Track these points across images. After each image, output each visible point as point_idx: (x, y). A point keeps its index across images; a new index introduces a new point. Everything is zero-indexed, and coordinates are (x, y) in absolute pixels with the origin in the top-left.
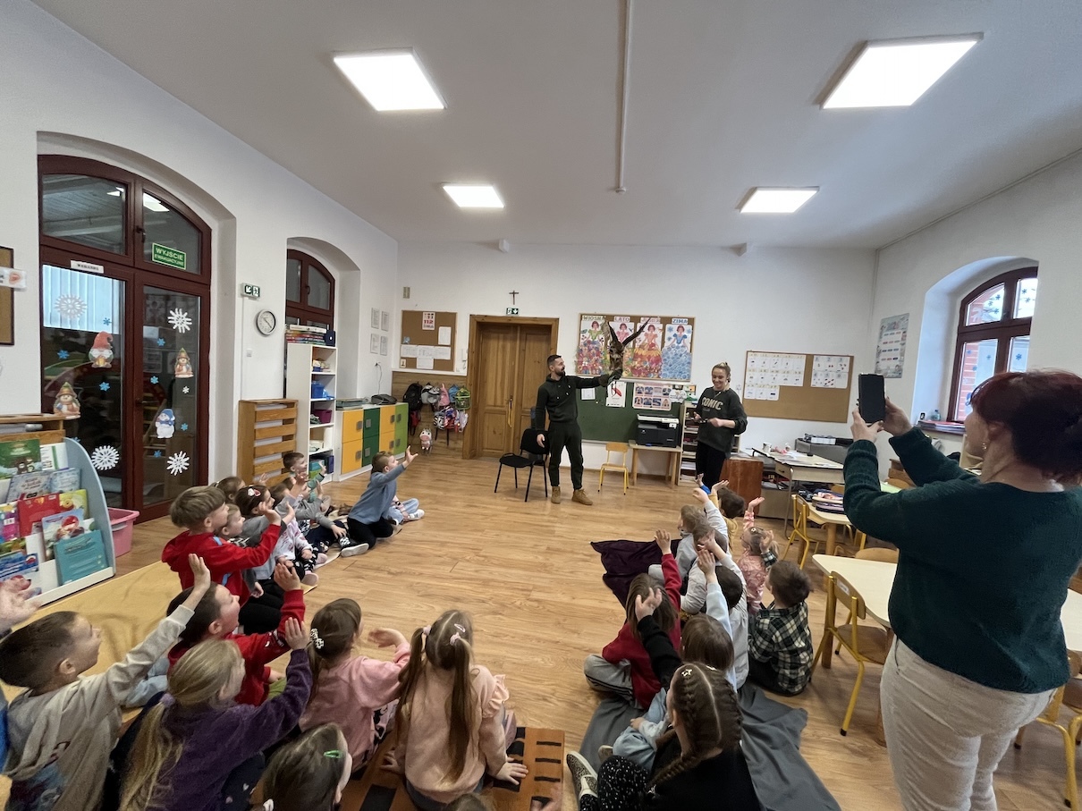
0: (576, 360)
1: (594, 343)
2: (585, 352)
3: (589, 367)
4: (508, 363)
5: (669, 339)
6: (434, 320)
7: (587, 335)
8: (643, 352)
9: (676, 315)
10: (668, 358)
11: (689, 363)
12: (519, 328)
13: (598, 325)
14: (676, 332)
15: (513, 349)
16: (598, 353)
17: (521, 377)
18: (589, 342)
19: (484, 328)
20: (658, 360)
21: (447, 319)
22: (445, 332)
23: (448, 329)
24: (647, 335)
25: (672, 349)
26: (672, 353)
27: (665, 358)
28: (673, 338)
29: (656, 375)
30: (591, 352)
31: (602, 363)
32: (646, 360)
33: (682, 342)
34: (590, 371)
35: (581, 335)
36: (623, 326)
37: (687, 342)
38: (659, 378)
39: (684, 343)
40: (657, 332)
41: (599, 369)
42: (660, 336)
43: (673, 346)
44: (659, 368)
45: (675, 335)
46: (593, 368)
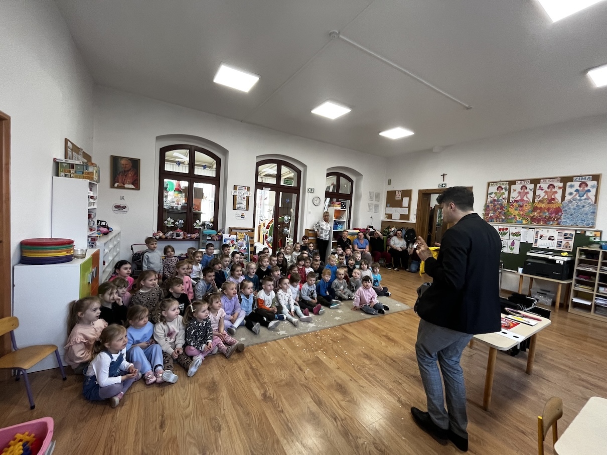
0: (484, 212)
1: (498, 201)
2: (491, 208)
3: (494, 217)
5: (571, 194)
7: (493, 196)
8: (543, 206)
9: (577, 174)
10: (569, 209)
11: (594, 213)
13: (502, 189)
14: (579, 188)
16: (502, 207)
18: (495, 200)
20: (558, 210)
21: (407, 193)
22: (405, 201)
23: (408, 198)
24: (546, 192)
25: (574, 202)
26: (573, 205)
27: (566, 209)
28: (575, 193)
29: (556, 223)
30: (497, 206)
31: (504, 215)
32: (546, 211)
33: (585, 195)
34: (495, 220)
35: (489, 196)
36: (525, 187)
37: (592, 195)
38: (559, 224)
39: (587, 196)
40: (556, 189)
41: (502, 219)
42: (560, 192)
43: (574, 199)
44: (559, 217)
45: (577, 191)
46: (497, 218)
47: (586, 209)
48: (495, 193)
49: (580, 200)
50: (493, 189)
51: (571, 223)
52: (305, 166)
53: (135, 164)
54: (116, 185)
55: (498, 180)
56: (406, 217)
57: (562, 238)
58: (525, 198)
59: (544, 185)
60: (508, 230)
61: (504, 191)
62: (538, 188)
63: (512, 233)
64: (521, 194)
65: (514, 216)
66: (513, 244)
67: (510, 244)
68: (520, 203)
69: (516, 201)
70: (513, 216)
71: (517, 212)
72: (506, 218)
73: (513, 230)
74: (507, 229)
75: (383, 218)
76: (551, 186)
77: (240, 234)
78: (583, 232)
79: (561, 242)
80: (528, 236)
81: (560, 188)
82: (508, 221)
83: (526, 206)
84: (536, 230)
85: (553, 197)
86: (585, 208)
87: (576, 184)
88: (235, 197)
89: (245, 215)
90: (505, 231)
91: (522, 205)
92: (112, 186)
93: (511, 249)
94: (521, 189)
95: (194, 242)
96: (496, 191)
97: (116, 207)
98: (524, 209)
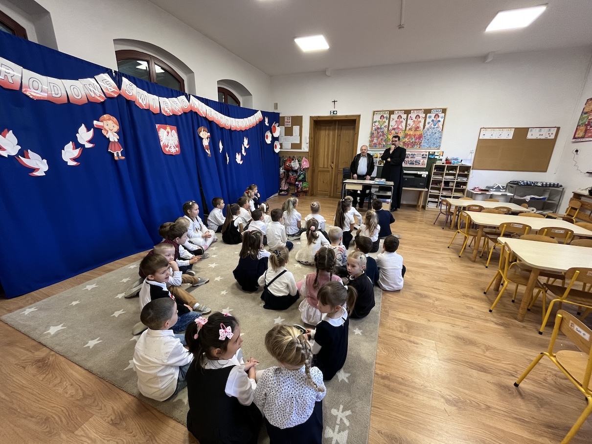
0: (370, 139)
1: (381, 128)
2: (375, 135)
3: (377, 144)
4: (331, 144)
5: (429, 123)
6: (290, 121)
7: (377, 124)
8: (411, 133)
9: (435, 108)
10: (427, 135)
11: (440, 138)
12: (337, 122)
13: (384, 117)
15: (334, 135)
16: (384, 134)
17: (338, 151)
18: (378, 128)
19: (318, 123)
20: (420, 137)
21: (298, 120)
23: (299, 127)
24: (414, 121)
25: (430, 129)
26: (430, 132)
27: (425, 135)
28: (431, 122)
29: (419, 147)
30: (379, 134)
31: (385, 141)
32: (413, 137)
33: (437, 124)
34: (378, 146)
35: (374, 124)
36: (400, 117)
37: (440, 124)
40: (420, 119)
41: (383, 144)
42: (423, 121)
43: (430, 127)
44: (421, 141)
45: (433, 121)
46: (380, 144)
47: (437, 135)
48: (379, 122)
49: (434, 128)
55: (381, 110)
56: (298, 146)
57: (421, 158)
58: (400, 127)
62: (409, 117)
64: (398, 123)
68: (396, 131)
69: (394, 129)
72: (386, 143)
76: (418, 117)
78: (433, 153)
79: (420, 161)
83: (400, 133)
85: (418, 125)
87: (433, 115)
94: (398, 118)
96: (380, 120)
98: (399, 135)
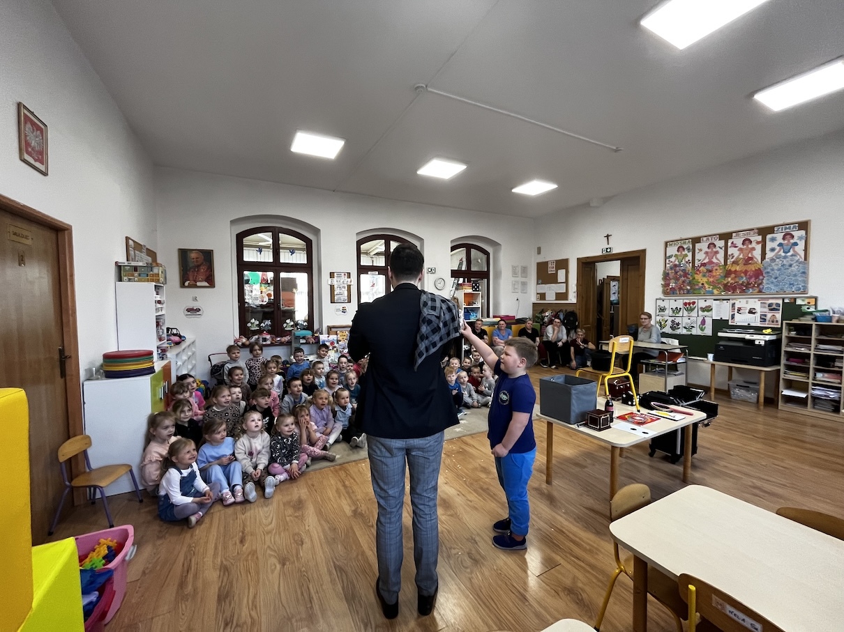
0: (663, 283)
1: (679, 266)
2: (671, 275)
3: (676, 288)
5: (773, 250)
7: (673, 259)
8: (738, 268)
9: (779, 223)
10: (773, 270)
11: (804, 273)
13: (684, 249)
14: (782, 242)
16: (686, 274)
18: (676, 266)
20: (758, 273)
21: (563, 264)
22: (562, 273)
23: (564, 271)
24: (741, 250)
25: (778, 260)
26: (777, 265)
27: (769, 270)
28: (778, 248)
29: (757, 290)
30: (678, 274)
31: (690, 284)
32: (742, 275)
33: (791, 250)
34: (678, 292)
35: (667, 260)
36: (712, 245)
37: (800, 249)
38: (761, 292)
39: (794, 251)
40: (754, 245)
41: (687, 289)
42: (759, 247)
43: (778, 257)
44: (760, 281)
45: (780, 245)
46: (680, 289)
47: (795, 268)
48: (676, 256)
49: (785, 257)
50: (672, 250)
51: (776, 289)
52: (421, 240)
53: (208, 256)
54: (187, 284)
55: (678, 238)
56: (563, 296)
57: (766, 310)
58: (714, 260)
59: (738, 241)
60: (696, 304)
61: (686, 252)
62: (729, 244)
63: (701, 308)
64: (709, 254)
65: (703, 284)
66: (703, 322)
67: (699, 323)
68: (709, 267)
69: (704, 265)
70: (700, 285)
71: (705, 280)
72: (691, 287)
73: (702, 304)
74: (694, 303)
75: (534, 299)
76: (747, 241)
77: (341, 334)
78: (793, 301)
79: (765, 316)
80: (721, 310)
81: (758, 243)
82: (695, 292)
83: (716, 270)
84: (732, 302)
85: (750, 255)
86: (793, 268)
87: (779, 237)
88: (332, 287)
89: (347, 308)
90: (691, 305)
91: (710, 268)
92: (183, 285)
93: (702, 330)
94: (708, 248)
95: (285, 347)
96: (677, 253)
97: (189, 310)
98: (714, 274)
